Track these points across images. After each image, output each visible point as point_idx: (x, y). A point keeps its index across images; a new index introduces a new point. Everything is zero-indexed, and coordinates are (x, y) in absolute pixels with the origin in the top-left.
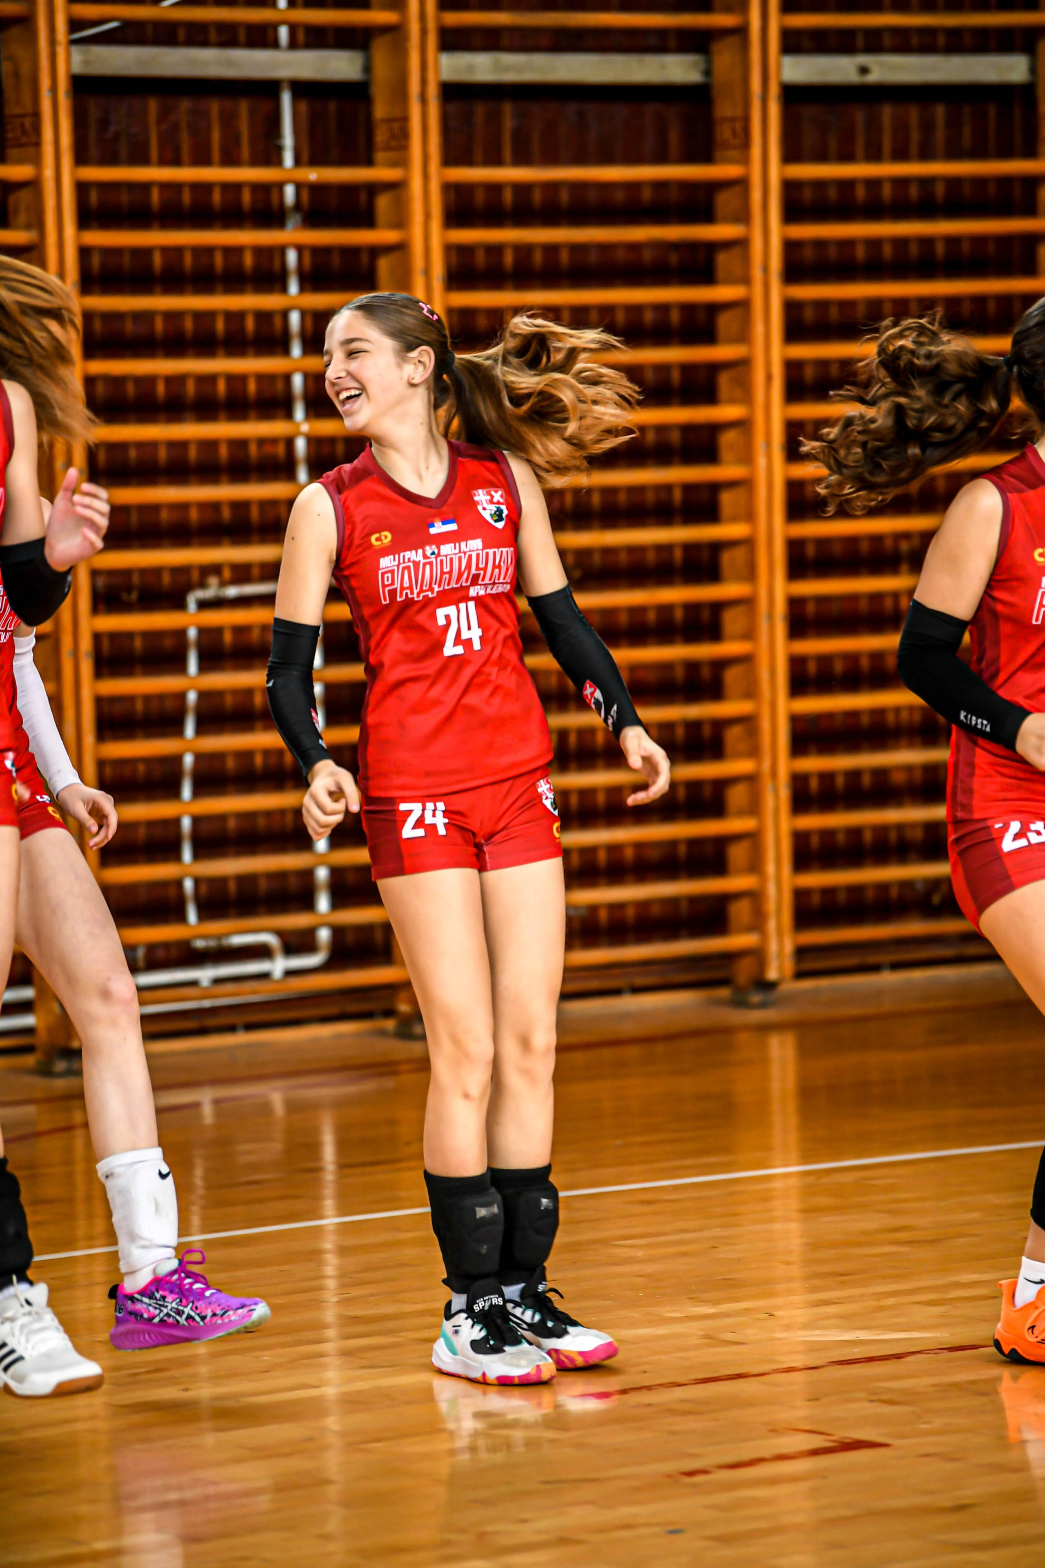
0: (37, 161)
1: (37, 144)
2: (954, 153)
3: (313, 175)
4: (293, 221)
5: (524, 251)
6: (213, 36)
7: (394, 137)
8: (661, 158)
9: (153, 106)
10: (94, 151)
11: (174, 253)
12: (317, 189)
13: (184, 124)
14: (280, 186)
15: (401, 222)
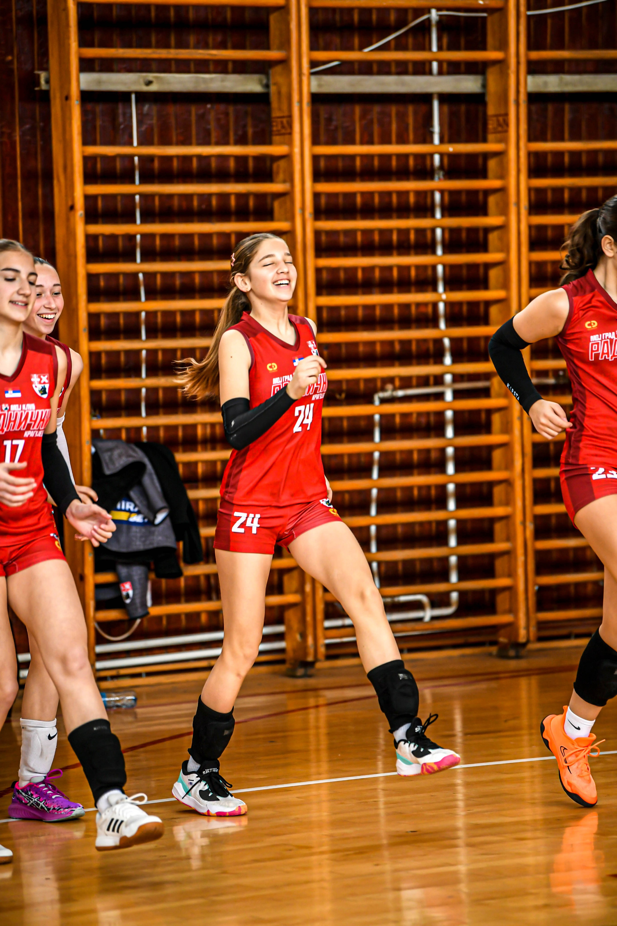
0: (290, 143)
1: (290, 134)
3: (451, 148)
4: (439, 176)
5: (576, 191)
6: (393, 69)
7: (499, 125)
9: (358, 109)
10: (323, 138)
11: (368, 195)
12: (453, 157)
13: (375, 121)
14: (432, 155)
15: (503, 175)
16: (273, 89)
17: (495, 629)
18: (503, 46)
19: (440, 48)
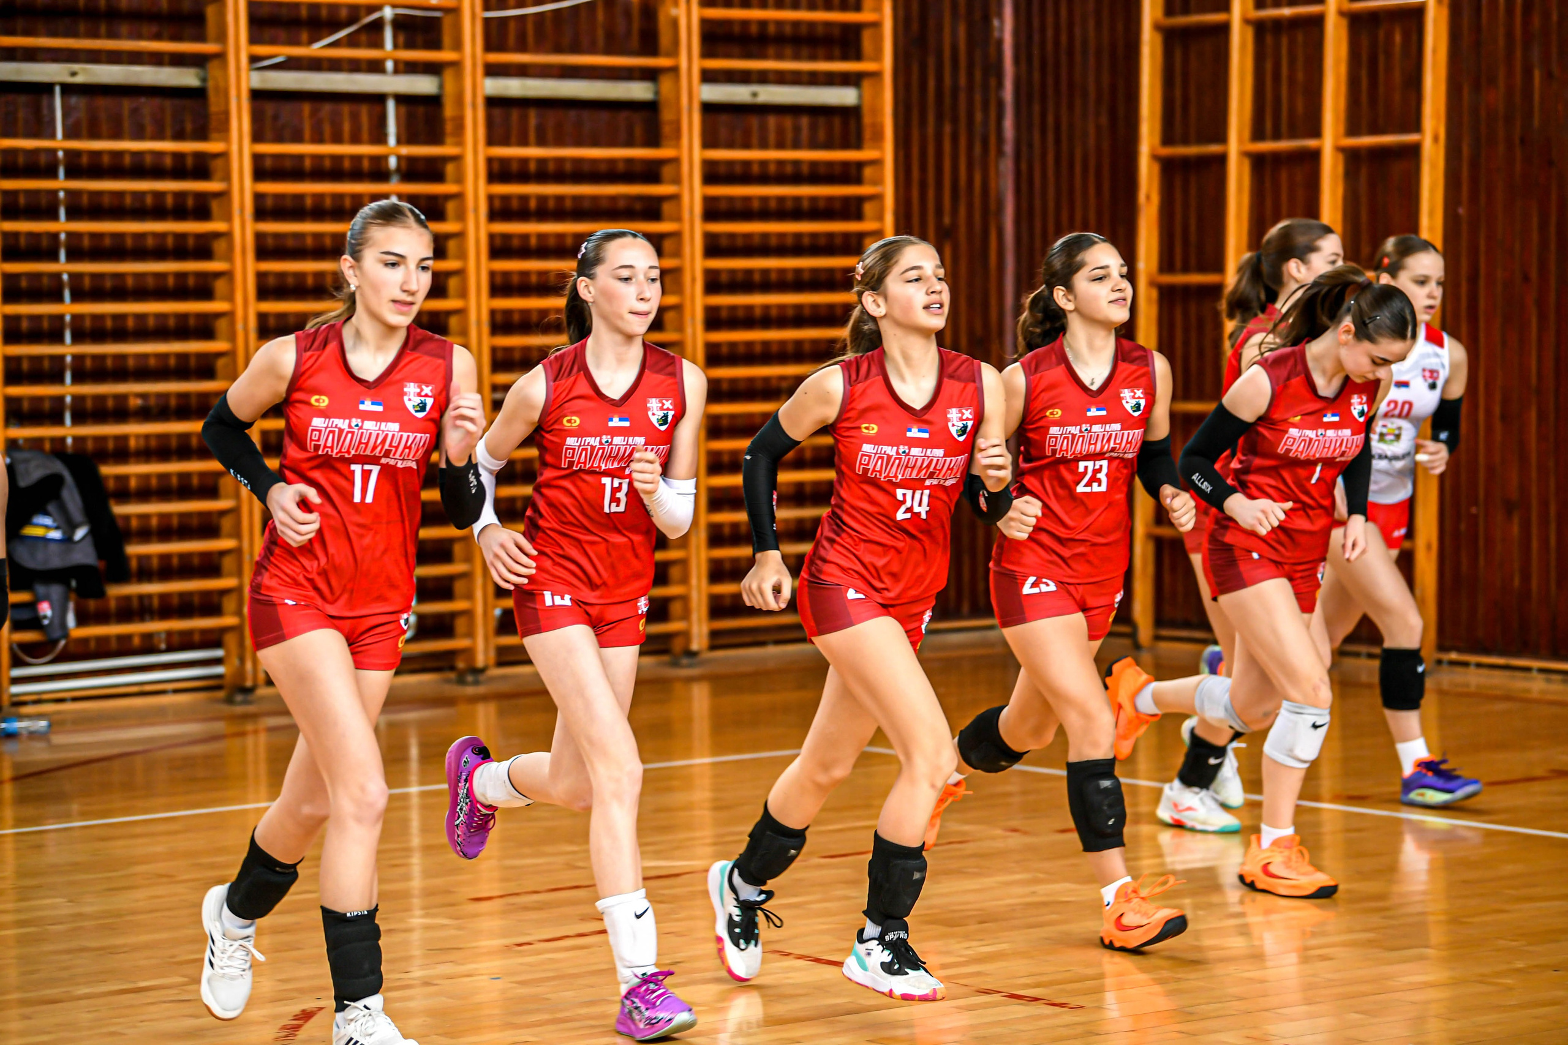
0: (228, 140)
1: (228, 130)
2: (814, 145)
3: (408, 151)
4: (395, 179)
5: (542, 199)
6: (345, 66)
7: (456, 127)
8: (630, 143)
9: (306, 108)
10: (269, 134)
11: (319, 197)
12: (411, 160)
13: (326, 119)
14: (387, 157)
15: (460, 179)
16: (210, 84)
17: (451, 654)
18: (458, 46)
19: (396, 46)
